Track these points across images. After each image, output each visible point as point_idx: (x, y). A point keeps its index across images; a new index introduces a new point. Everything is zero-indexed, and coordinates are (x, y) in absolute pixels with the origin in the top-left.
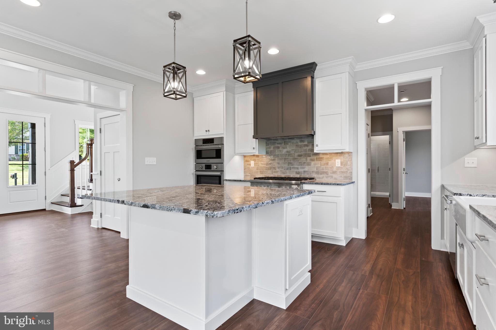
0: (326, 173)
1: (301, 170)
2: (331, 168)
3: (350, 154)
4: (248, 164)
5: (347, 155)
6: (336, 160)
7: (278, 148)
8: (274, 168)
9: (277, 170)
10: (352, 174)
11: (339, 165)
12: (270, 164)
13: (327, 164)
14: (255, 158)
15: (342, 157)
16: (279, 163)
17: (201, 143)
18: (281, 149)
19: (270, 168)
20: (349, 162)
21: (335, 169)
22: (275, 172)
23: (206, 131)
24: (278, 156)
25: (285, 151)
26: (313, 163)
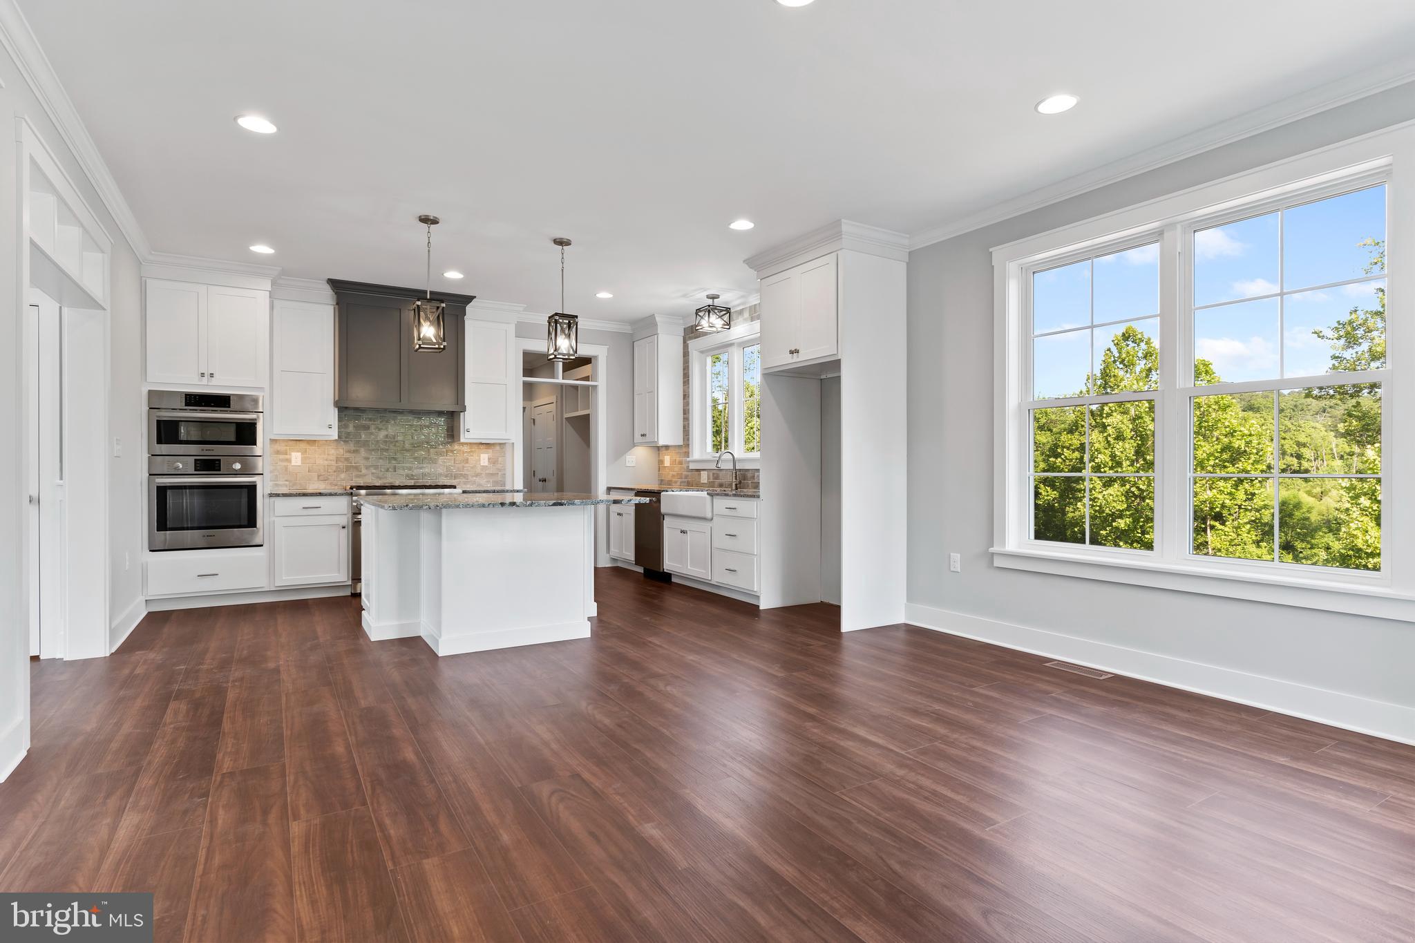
0: (465, 476)
1: (416, 472)
2: (472, 468)
3: (502, 446)
4: (282, 460)
5: (498, 448)
6: (482, 455)
7: (368, 428)
8: (357, 468)
9: (364, 471)
10: (505, 478)
11: (486, 464)
12: (347, 459)
13: (467, 461)
14: (303, 446)
15: (491, 451)
16: (367, 459)
17: (181, 403)
18: (372, 429)
19: (348, 469)
20: (500, 459)
21: (478, 470)
22: (358, 476)
23: (203, 375)
24: (365, 444)
25: (382, 434)
26: (441, 460)
